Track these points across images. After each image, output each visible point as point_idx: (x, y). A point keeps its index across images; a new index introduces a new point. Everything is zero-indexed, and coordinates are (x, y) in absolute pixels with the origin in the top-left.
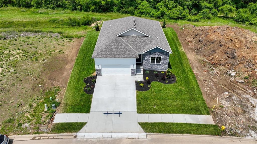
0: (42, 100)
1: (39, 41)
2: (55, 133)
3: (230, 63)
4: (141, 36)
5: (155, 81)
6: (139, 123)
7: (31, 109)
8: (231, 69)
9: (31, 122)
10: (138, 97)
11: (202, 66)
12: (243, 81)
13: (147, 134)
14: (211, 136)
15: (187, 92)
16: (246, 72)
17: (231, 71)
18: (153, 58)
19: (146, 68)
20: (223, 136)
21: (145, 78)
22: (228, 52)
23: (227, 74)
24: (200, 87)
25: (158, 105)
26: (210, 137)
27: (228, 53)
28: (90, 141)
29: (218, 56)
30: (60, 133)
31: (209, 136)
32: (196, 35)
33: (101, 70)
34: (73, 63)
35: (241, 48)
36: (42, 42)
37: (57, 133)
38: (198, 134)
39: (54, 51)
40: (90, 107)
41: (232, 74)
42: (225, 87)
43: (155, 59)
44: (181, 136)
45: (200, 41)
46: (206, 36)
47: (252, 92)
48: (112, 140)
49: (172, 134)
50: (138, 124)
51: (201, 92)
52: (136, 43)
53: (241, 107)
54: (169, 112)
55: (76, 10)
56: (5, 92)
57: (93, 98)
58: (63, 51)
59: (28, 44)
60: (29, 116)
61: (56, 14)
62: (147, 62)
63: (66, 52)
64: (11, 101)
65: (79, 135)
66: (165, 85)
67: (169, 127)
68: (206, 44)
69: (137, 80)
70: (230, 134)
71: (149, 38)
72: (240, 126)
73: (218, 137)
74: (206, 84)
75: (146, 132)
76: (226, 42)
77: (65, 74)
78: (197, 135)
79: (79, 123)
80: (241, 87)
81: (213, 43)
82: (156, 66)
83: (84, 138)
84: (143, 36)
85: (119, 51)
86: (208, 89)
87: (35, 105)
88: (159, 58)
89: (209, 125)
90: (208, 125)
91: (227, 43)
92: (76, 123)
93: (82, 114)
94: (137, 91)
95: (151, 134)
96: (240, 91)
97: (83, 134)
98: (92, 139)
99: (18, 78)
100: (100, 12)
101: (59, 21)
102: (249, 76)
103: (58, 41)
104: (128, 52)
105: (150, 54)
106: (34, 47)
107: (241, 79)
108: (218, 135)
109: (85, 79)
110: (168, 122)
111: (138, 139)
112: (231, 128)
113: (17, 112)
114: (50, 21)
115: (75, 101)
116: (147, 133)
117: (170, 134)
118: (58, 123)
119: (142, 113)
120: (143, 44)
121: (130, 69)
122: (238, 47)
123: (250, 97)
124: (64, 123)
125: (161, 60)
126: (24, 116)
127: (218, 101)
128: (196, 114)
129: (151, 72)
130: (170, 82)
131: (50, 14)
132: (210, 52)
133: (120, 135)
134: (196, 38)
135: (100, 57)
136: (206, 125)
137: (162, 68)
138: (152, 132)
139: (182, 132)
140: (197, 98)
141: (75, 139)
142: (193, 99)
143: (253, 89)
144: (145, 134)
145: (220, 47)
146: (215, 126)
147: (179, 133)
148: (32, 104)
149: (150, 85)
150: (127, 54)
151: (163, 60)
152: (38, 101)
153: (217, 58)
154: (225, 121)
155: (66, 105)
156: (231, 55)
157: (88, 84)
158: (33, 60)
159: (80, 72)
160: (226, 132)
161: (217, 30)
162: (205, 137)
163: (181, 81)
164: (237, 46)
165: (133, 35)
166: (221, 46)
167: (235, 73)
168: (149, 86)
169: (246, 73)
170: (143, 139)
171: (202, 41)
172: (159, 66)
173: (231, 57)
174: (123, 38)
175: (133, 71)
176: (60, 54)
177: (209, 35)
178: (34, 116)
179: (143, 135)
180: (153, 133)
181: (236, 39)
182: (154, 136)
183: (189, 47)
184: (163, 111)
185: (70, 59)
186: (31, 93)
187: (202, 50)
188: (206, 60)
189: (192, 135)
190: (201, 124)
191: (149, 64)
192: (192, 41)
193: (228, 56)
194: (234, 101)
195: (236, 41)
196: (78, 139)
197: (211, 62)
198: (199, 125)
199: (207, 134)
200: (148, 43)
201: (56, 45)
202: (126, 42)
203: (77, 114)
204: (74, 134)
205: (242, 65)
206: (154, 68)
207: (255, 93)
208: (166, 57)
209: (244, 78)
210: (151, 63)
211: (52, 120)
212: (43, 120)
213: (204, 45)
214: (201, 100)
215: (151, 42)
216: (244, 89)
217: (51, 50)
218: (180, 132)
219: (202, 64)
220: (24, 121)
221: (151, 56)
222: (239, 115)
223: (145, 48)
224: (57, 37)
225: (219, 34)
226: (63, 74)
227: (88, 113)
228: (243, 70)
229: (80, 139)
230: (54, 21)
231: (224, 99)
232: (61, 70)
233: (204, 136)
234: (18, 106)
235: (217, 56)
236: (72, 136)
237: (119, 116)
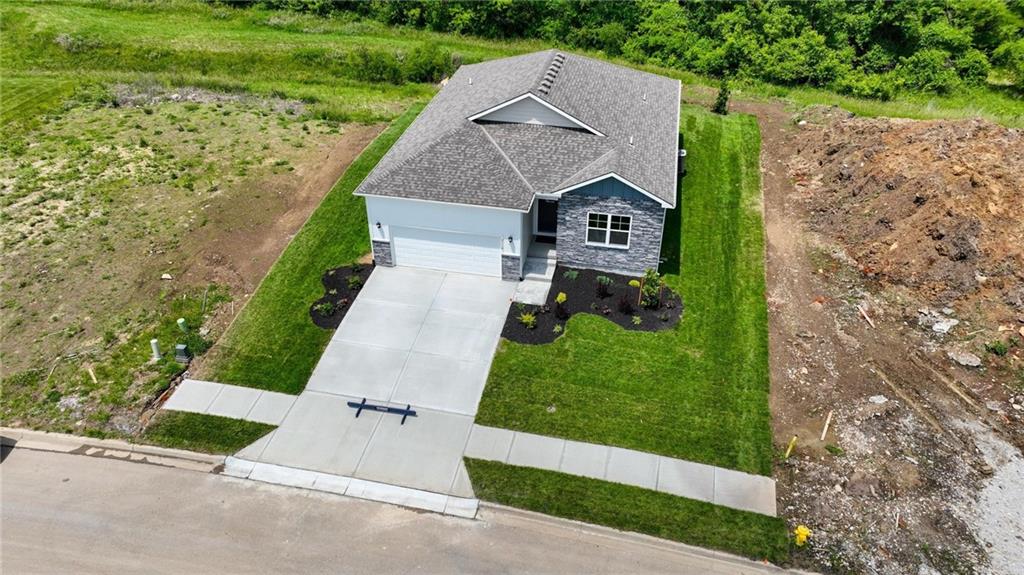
0: (153, 326)
1: (223, 124)
2: (153, 445)
3: (944, 279)
4: (563, 128)
5: (589, 311)
6: (466, 459)
7: (108, 352)
8: (938, 305)
9: (91, 394)
10: (499, 359)
11: (816, 280)
12: (975, 361)
13: (482, 506)
14: (740, 558)
15: (706, 371)
16: (1002, 322)
17: (937, 315)
18: (597, 221)
19: (569, 257)
20: (792, 566)
21: (552, 294)
22: (943, 232)
23: (913, 323)
24: (775, 358)
25: (564, 406)
26: (737, 561)
27: (940, 237)
28: (265, 491)
29: (900, 246)
30: (170, 447)
31: (731, 556)
32: (831, 150)
33: (388, 243)
34: (310, 211)
35: (1010, 219)
36: (232, 126)
37: (161, 444)
38: (687, 542)
40: (308, 374)
41: (936, 327)
42: (883, 376)
43: (605, 226)
44: (616, 535)
45: (841, 176)
46: (868, 157)
47: (1001, 412)
48: (341, 504)
49: (579, 523)
50: (463, 463)
51: (767, 380)
52: (538, 155)
53: (924, 464)
54: (601, 438)
55: (404, 23)
56: (45, 283)
57: (331, 343)
58: (291, 165)
59: (181, 130)
60: (92, 373)
61: (326, 32)
62: (572, 233)
63: (300, 170)
64: (54, 315)
65: (236, 465)
66: (625, 332)
67: (574, 495)
68: (861, 188)
69: (519, 300)
70: (828, 564)
71: (593, 140)
72: (882, 542)
73: (768, 567)
74: (804, 350)
75: (479, 496)
76: (949, 188)
77: (269, 244)
78: (682, 545)
79: (248, 425)
80: (960, 384)
81: (890, 188)
82: (610, 253)
83: (247, 478)
84: (570, 129)
85: (460, 177)
86: (805, 371)
87: (124, 339)
88: (621, 222)
89: (748, 517)
90: (743, 512)
91: (949, 194)
92: (237, 420)
93: (272, 393)
94: (503, 338)
95: (498, 506)
96: (945, 402)
97: (247, 465)
98: (273, 489)
99: (106, 239)
100: (492, 37)
101: (329, 61)
102: (1011, 341)
103: (288, 126)
104: (493, 183)
105: (585, 203)
106: (197, 141)
107: (973, 350)
108: (773, 560)
109: (328, 271)
110: (580, 474)
111: (439, 517)
112: (839, 542)
113: (59, 355)
114: (297, 57)
115: (266, 346)
116: (481, 503)
117: (573, 521)
118: (178, 413)
119: (491, 426)
120: (563, 162)
121: (500, 252)
122: (994, 213)
123: (984, 433)
124: (198, 414)
125: (629, 232)
126: (75, 370)
127: (827, 426)
128: (710, 461)
129: (589, 275)
130: (648, 326)
131: (307, 32)
132: (871, 225)
133: (378, 491)
134: (831, 161)
135: (386, 194)
136: (734, 512)
137: (633, 267)
138: (501, 502)
139: (620, 522)
140: (739, 400)
141: (214, 477)
142: (720, 402)
143: (1012, 400)
144: (475, 502)
145: (913, 206)
146: (776, 525)
147: (610, 525)
148: (116, 334)
149: (563, 325)
150: (488, 192)
151: (637, 232)
152: (141, 327)
153: (894, 251)
154: (826, 508)
155: (229, 353)
156: (955, 245)
157: (334, 292)
158: (177, 186)
159: (323, 244)
160: (811, 555)
161: (925, 136)
162: (714, 556)
163: (698, 328)
164: (992, 208)
165: (534, 121)
166: (919, 201)
167: (955, 322)
168: (557, 328)
169: (1001, 328)
170: (460, 521)
171: (850, 176)
172: (620, 257)
173: (954, 252)
174: (490, 128)
175: (510, 263)
176: (276, 173)
177: (883, 155)
178: (107, 376)
179: (467, 505)
180: (508, 504)
181: (999, 177)
182: (506, 515)
183: (790, 198)
184: (579, 428)
185: (303, 194)
186: (128, 297)
187: (841, 213)
188: (842, 255)
189: (662, 540)
190: (716, 503)
191: (583, 245)
192: (810, 175)
193: (942, 249)
194: (901, 438)
195: (996, 187)
196: (225, 479)
197: (861, 267)
198: (706, 508)
199: (726, 548)
200: (586, 158)
201: (272, 142)
202: (500, 145)
203: (254, 390)
204: (218, 459)
205: (993, 295)
206: (600, 263)
207: (1015, 420)
208: (650, 221)
209: (988, 350)
210: (589, 240)
211: (165, 399)
212: (132, 392)
213: (854, 195)
214: (755, 411)
215: (597, 155)
216: (968, 393)
217: (249, 158)
218: (614, 519)
219: (821, 271)
220: (73, 386)
221: (591, 210)
222: (897, 495)
223: (569, 176)
224: (292, 113)
225: (928, 154)
226: (259, 243)
227: (295, 394)
228: (992, 316)
229: (231, 479)
230: (310, 60)
231: (858, 423)
232: (260, 229)
233: (710, 552)
234: (72, 333)
235: (894, 246)
236: (211, 463)
237: (402, 423)
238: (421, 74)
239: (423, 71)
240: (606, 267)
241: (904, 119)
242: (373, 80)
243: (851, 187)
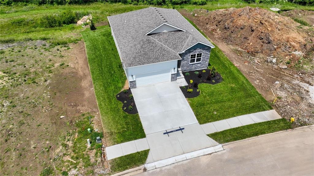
0: (76, 135)
1: (22, 56)
2: (118, 173)
3: (267, 49)
4: (174, 31)
5: (201, 83)
6: (208, 135)
7: (68, 150)
8: (269, 56)
9: (78, 167)
10: (192, 105)
11: (240, 57)
12: (286, 67)
13: (223, 145)
14: (284, 131)
15: (239, 89)
16: (286, 56)
17: (271, 58)
18: (193, 56)
19: (185, 69)
20: (294, 128)
21: (188, 81)
22: (263, 37)
23: (267, 61)
24: (249, 80)
25: (217, 111)
27: (262, 39)
28: (165, 169)
29: (252, 43)
30: (124, 171)
31: (282, 131)
32: (219, 22)
33: (135, 81)
34: (90, 78)
35: (273, 31)
36: (27, 56)
37: (120, 171)
38: (272, 132)
39: (54, 66)
40: (143, 130)
41: (273, 61)
42: (273, 77)
43: (195, 57)
44: (257, 138)
45: (226, 28)
46: (232, 22)
47: (298, 77)
48: (189, 162)
49: (247, 139)
50: (208, 137)
51: (253, 86)
52: (171, 41)
53: (297, 94)
54: (233, 116)
55: (45, 3)
56: (15, 136)
57: (140, 118)
58: (66, 64)
59: (7, 62)
60: (71, 160)
61: (17, 12)
62: (186, 62)
63: (71, 65)
64: (32, 147)
65: (149, 166)
66: (213, 85)
67: (241, 132)
68: (234, 30)
69: (181, 86)
70: (300, 124)
71: (184, 33)
72: (305, 115)
73: (290, 130)
74: (253, 76)
75: (220, 143)
76: (256, 26)
77: (87, 94)
78: (271, 133)
80: (287, 73)
81: (242, 29)
82: (196, 65)
83: (156, 168)
84: (176, 31)
85: (156, 54)
86: (258, 81)
87: (70, 144)
88: (199, 55)
89: (277, 120)
90: (276, 120)
91: (257, 27)
92: (136, 153)
93: (137, 140)
94: (187, 98)
95: (227, 144)
96: (288, 78)
97: (153, 164)
98: (166, 167)
99: (22, 112)
100: (81, 4)
101: (28, 22)
102: (290, 60)
103: (50, 51)
104: (167, 53)
105: (190, 52)
106: (19, 65)
107: (283, 64)
108: (291, 128)
109: (116, 96)
110: (237, 127)
111: (216, 153)
112: (298, 118)
113: (51, 159)
114: (13, 23)
115: (120, 126)
116: (222, 145)
117: (246, 139)
118: (115, 159)
119: (205, 123)
120: (179, 42)
121: (170, 74)
122: (270, 30)
123: (300, 83)
124: (122, 156)
125: (201, 57)
126: (63, 161)
127: (273, 93)
128: (259, 111)
129: (192, 73)
130: (217, 82)
131: (8, 13)
132: (242, 40)
133: (195, 154)
134: (220, 25)
135: (136, 65)
136: (274, 121)
137: (202, 67)
138: (227, 142)
139: (256, 134)
140: (252, 93)
141: (146, 173)
142: (249, 96)
143: (298, 74)
144: (220, 145)
145: (252, 32)
146: (283, 120)
147: (254, 136)
148: (66, 143)
149: (198, 89)
150: (167, 56)
151: (204, 57)
152: (72, 137)
153: (252, 45)
154: (291, 112)
155: (112, 134)
156: (266, 40)
157: (125, 102)
158: (29, 84)
159: (106, 88)
160: (295, 123)
161: (242, 13)
162: (279, 133)
163: (228, 78)
164: (269, 29)
165: (165, 31)
166: (253, 31)
167: (276, 59)
168: (198, 90)
169: (287, 57)
170: (222, 152)
171: (228, 28)
172: (199, 65)
173: (267, 42)
174: (153, 36)
175: (173, 76)
176: (64, 69)
177: (235, 20)
178: (77, 158)
179: (219, 147)
180: (229, 142)
181: (266, 21)
182: (230, 145)
183: (215, 37)
184: (226, 115)
185: (81, 73)
186: (55, 129)
187: (232, 38)
188: (240, 49)
189: (267, 134)
190: (269, 120)
191: (189, 64)
192: (215, 29)
193: (264, 42)
194: (289, 90)
195: (267, 24)
196: (150, 172)
197: (246, 51)
200: (185, 39)
201: (51, 57)
202: (158, 41)
203: (131, 141)
204: (142, 167)
205: (279, 50)
206: (193, 68)
207: (302, 78)
208: (207, 53)
209: (286, 63)
210: (190, 62)
211: (104, 157)
212: (93, 160)
213: (232, 32)
214: (257, 95)
215: (187, 37)
216: (290, 75)
217: (48, 66)
218: (254, 134)
219: (239, 54)
220: (68, 167)
221: (191, 54)
222: (299, 103)
223: (183, 46)
224: (45, 46)
225: (246, 18)
226: (83, 95)
227: (145, 137)
228: (282, 55)
229: (152, 171)
230: (19, 23)
231: (278, 89)
232: (79, 91)
233: (278, 132)
234: (47, 149)
235: (251, 44)
236: (141, 169)
237: (183, 133)
238: (69, 21)
239: (70, 20)
240: (194, 69)
241: (223, 9)
242: (52, 27)
243: (230, 31)
